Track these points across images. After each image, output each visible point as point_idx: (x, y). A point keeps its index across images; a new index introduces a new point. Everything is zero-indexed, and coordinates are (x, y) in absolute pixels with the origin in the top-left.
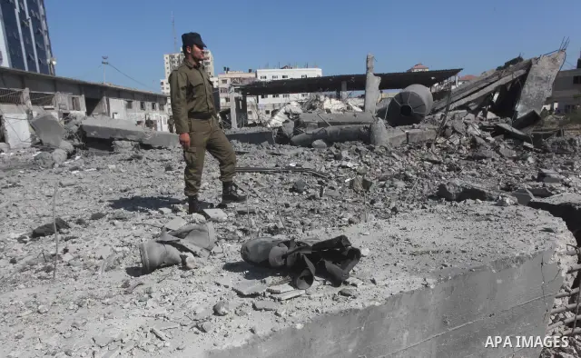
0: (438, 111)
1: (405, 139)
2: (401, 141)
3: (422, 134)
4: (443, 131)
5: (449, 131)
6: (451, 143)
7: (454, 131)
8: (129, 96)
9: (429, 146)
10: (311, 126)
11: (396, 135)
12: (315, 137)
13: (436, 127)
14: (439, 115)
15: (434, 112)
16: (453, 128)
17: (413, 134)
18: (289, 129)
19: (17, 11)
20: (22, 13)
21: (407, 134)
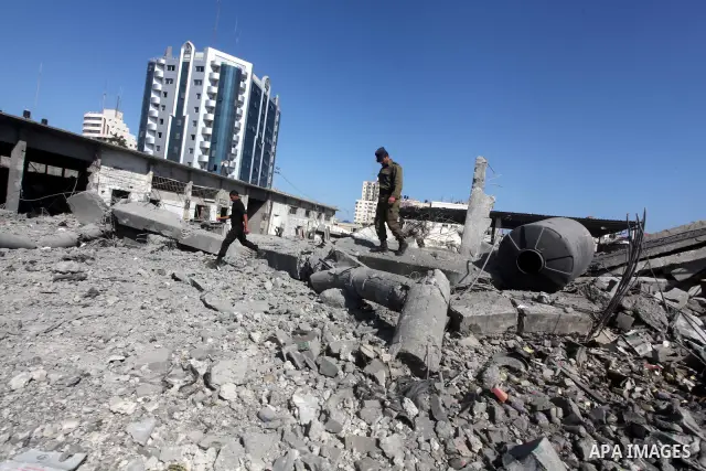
0: (603, 271)
1: (514, 322)
2: (504, 327)
3: (557, 320)
4: (611, 317)
5: (625, 319)
6: (630, 350)
7: (638, 321)
8: (295, 204)
9: (571, 350)
11: (495, 309)
13: (596, 308)
14: (605, 280)
15: (596, 271)
16: (636, 314)
17: (535, 317)
19: (256, 137)
20: (260, 138)
21: (522, 313)
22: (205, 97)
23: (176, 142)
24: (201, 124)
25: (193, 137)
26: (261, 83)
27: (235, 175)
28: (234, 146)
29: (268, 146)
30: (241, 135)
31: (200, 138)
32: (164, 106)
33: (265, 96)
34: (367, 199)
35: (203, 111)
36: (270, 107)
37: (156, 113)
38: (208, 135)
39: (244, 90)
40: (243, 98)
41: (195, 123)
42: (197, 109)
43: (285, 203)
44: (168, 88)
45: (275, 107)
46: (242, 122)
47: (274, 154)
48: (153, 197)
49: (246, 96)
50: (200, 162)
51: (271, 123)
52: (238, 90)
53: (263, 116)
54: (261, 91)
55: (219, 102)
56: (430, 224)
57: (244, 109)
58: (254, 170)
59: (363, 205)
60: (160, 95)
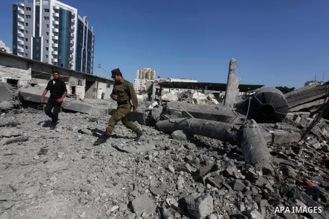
2: (266, 142)
3: (288, 137)
6: (311, 146)
8: (109, 83)
10: (176, 114)
12: (177, 126)
17: (279, 136)
18: (157, 114)
19: (83, 49)
20: (84, 50)
21: (273, 135)
22: (52, 27)
23: (37, 52)
24: (51, 42)
25: (47, 49)
26: (83, 20)
27: (73, 68)
28: (71, 54)
29: (89, 53)
30: (74, 47)
31: (51, 49)
32: (27, 31)
33: (86, 27)
34: (139, 78)
35: (51, 34)
36: (89, 33)
37: (22, 35)
38: (56, 48)
39: (74, 23)
40: (74, 28)
41: (48, 41)
42: (48, 33)
43: (104, 82)
44: (28, 20)
45: (91, 33)
46: (75, 40)
47: (93, 57)
48: (32, 82)
49: (75, 26)
50: (52, 62)
51: (90, 42)
52: (70, 24)
53: (85, 37)
54: (83, 24)
55: (60, 30)
56: (192, 91)
57: (75, 33)
58: (83, 66)
59: (138, 82)
60: (23, 25)
